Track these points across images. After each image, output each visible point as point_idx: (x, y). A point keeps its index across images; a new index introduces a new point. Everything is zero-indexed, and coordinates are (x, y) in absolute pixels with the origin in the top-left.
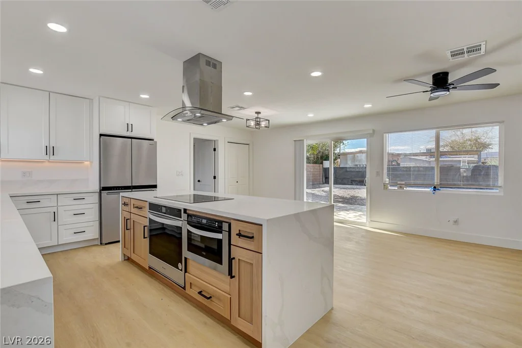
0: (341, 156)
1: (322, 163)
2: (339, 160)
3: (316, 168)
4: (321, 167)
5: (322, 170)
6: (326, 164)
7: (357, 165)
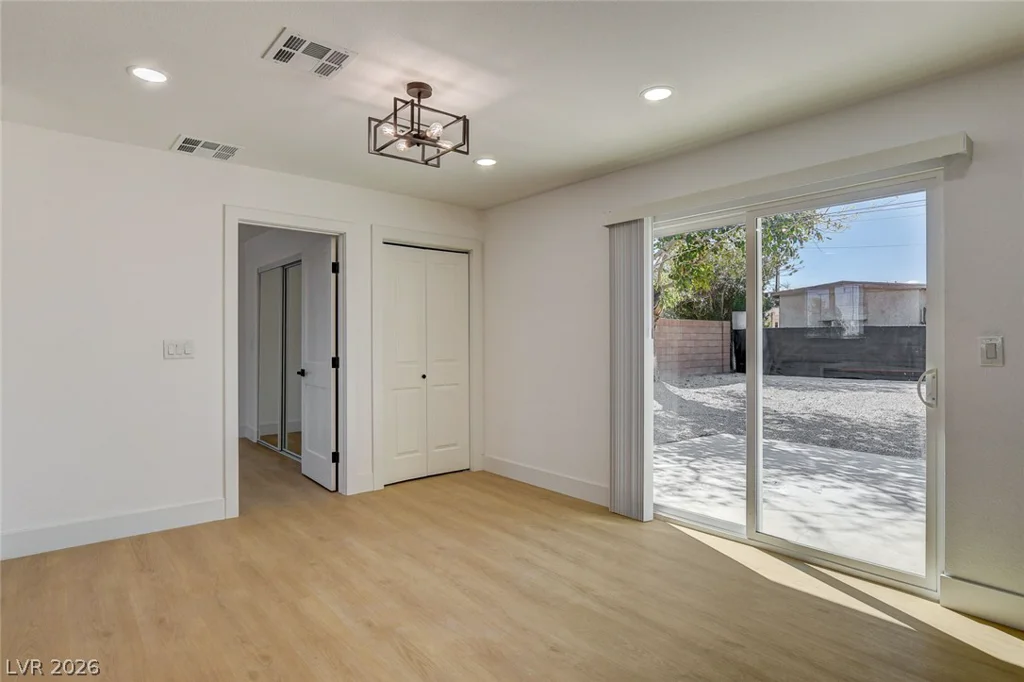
0: (781, 300)
1: (729, 318)
2: (776, 311)
3: (713, 330)
4: (727, 330)
5: (728, 337)
6: (741, 320)
7: (830, 322)
